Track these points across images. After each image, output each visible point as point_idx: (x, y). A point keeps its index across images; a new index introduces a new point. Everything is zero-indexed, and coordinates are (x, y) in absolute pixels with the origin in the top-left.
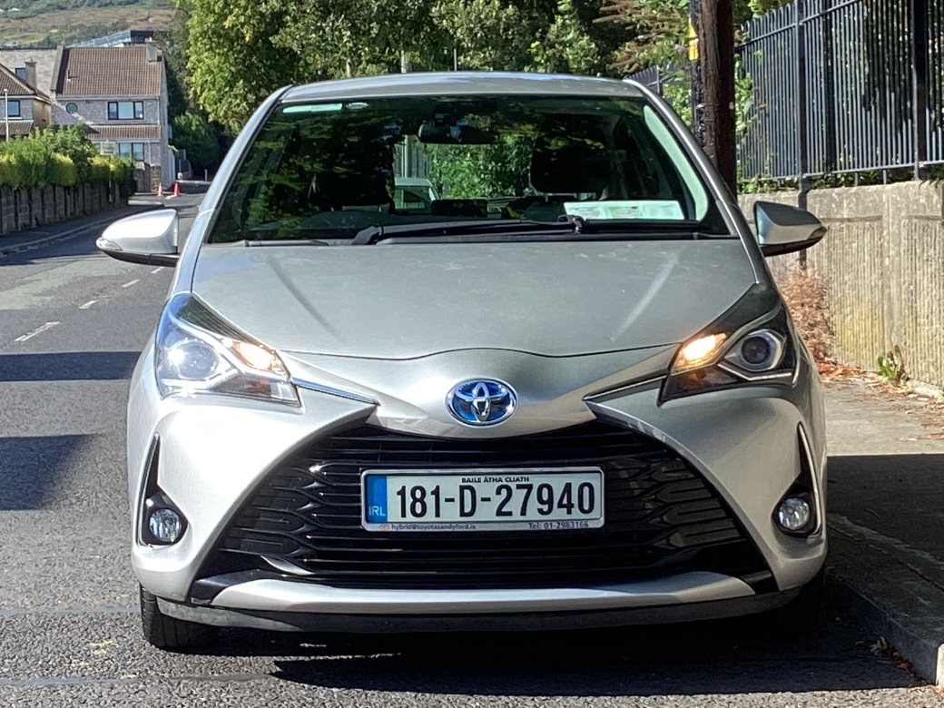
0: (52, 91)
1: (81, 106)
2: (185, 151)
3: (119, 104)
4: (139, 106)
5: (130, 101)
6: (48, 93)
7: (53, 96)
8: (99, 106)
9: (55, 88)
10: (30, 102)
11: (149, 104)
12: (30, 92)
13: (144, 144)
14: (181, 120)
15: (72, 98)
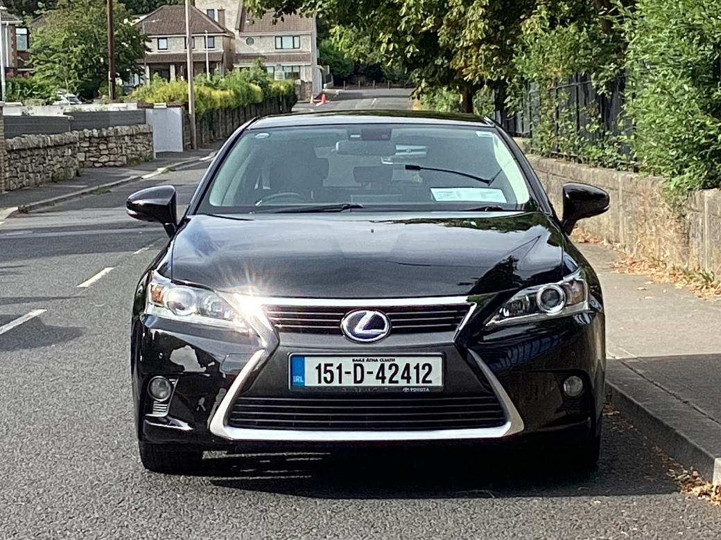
0: (236, 29)
1: (256, 40)
2: (328, 67)
3: (283, 38)
4: (296, 39)
5: (290, 36)
6: (233, 30)
7: (237, 33)
8: (268, 39)
9: (238, 27)
10: (221, 38)
11: (304, 37)
12: (222, 31)
13: (300, 66)
14: (325, 43)
15: (250, 34)
